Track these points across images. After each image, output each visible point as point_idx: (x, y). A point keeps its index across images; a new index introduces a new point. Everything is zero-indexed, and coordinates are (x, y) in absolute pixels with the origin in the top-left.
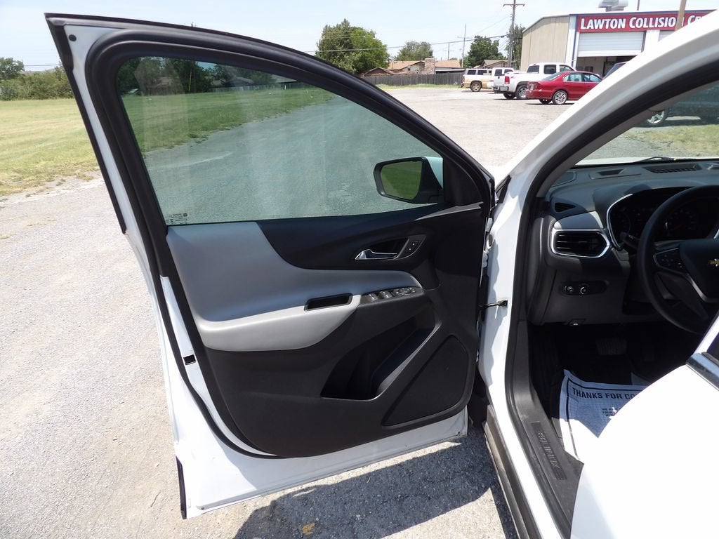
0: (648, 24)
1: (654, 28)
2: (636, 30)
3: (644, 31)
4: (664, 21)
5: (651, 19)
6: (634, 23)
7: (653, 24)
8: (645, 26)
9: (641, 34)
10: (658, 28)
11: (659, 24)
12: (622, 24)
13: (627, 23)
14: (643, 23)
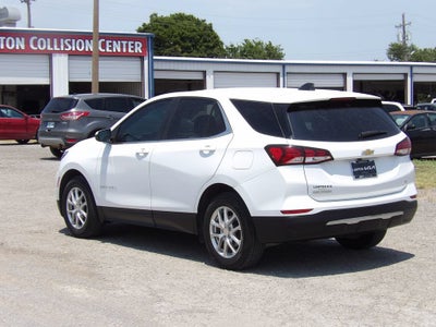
0: (52, 46)
1: (60, 52)
2: (39, 53)
3: (50, 55)
4: (70, 43)
5: (55, 41)
6: (35, 44)
7: (59, 47)
8: (49, 48)
9: (46, 58)
10: (64, 52)
11: (66, 46)
12: (20, 44)
13: (27, 43)
14: (46, 45)
